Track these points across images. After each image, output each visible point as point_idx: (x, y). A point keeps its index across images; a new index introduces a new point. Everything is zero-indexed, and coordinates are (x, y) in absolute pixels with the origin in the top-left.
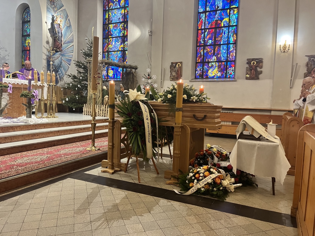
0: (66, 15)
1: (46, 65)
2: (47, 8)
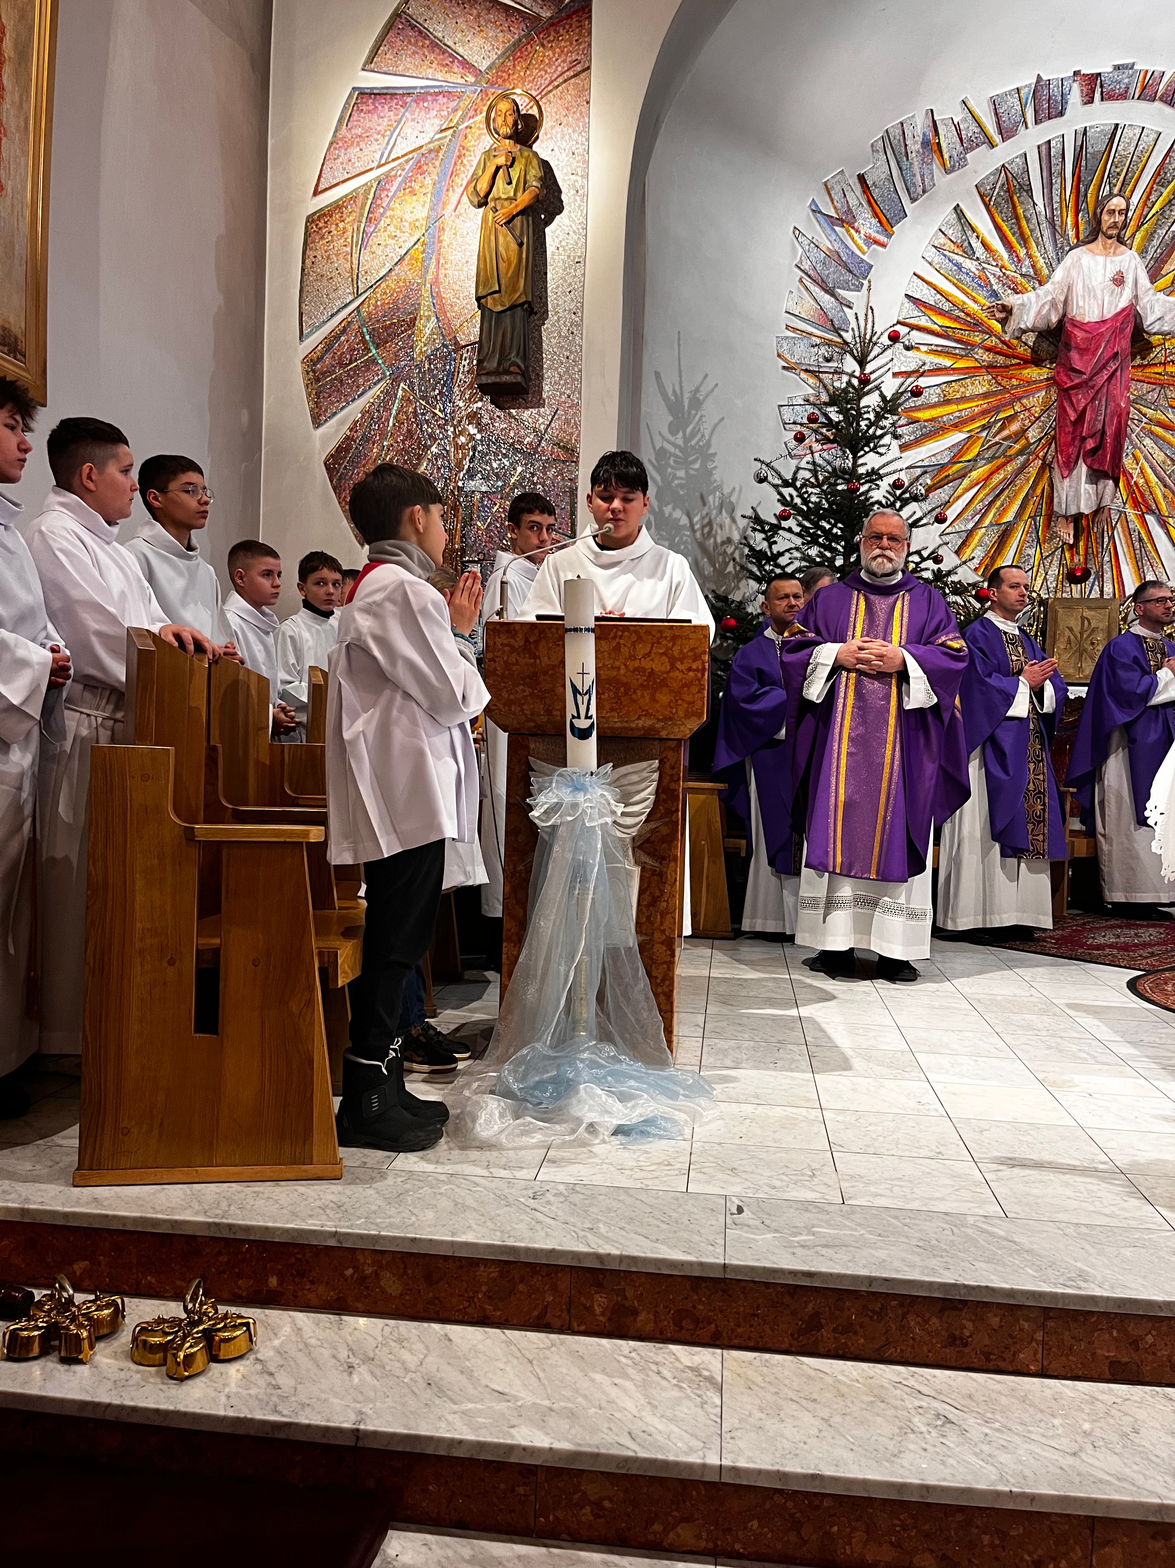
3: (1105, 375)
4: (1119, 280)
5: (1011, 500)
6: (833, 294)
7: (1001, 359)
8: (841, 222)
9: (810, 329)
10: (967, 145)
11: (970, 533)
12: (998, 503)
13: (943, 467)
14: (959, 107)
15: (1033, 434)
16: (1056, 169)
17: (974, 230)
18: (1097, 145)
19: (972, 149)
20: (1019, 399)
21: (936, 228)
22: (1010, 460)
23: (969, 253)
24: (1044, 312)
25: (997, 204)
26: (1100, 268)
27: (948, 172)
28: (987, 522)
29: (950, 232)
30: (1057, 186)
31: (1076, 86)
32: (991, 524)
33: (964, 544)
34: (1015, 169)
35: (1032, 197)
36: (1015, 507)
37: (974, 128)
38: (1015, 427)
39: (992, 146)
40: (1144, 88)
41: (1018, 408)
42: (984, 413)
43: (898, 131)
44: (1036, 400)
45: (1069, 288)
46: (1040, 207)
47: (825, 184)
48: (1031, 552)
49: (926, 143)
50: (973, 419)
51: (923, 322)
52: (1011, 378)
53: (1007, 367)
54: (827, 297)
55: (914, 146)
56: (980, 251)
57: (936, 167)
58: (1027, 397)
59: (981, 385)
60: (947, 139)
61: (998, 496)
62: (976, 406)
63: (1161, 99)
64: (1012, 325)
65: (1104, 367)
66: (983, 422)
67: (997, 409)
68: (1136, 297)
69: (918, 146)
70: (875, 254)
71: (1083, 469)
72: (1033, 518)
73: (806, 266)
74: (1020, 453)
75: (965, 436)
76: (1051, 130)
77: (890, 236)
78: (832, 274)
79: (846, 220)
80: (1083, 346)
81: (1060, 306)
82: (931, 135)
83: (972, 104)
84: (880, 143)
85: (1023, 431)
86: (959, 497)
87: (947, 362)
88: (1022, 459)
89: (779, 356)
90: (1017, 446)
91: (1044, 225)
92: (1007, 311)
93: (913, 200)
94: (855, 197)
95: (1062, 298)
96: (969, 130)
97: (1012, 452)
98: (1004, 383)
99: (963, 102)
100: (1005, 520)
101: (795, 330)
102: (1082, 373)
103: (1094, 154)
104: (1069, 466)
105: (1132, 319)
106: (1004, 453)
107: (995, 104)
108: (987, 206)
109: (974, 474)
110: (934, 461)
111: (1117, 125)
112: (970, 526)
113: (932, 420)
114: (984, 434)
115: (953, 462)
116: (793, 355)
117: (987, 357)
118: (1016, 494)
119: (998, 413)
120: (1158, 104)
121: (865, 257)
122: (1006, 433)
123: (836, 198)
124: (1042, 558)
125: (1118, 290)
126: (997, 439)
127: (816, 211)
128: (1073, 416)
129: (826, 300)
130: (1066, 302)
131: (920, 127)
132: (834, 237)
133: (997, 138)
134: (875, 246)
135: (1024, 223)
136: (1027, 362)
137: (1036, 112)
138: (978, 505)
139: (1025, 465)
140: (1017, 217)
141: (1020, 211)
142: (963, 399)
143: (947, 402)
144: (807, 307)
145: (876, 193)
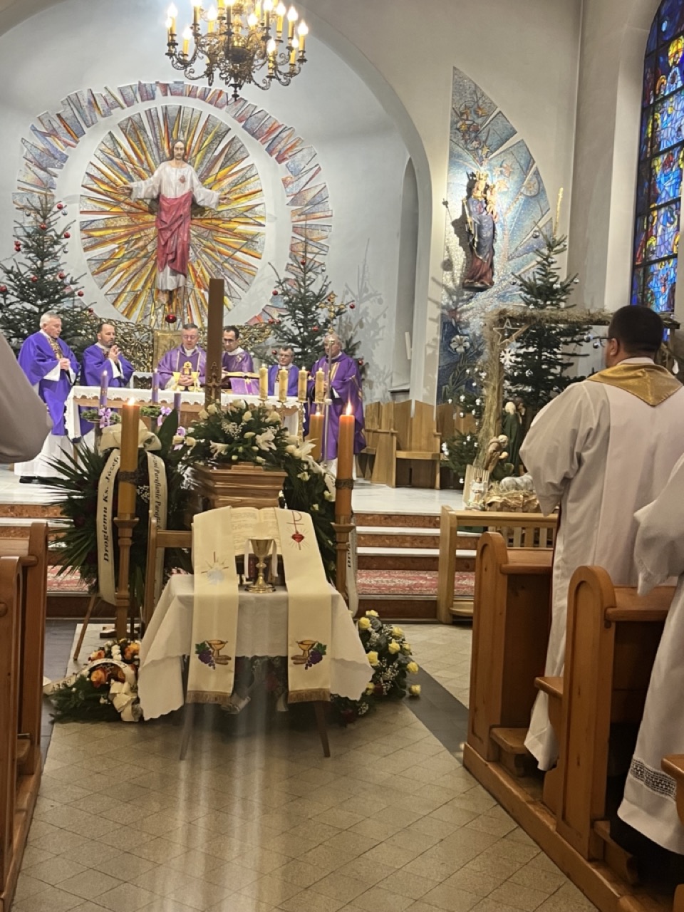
0: (522, 162)
1: (439, 337)
2: (452, 155)
3: (176, 225)
4: (183, 180)
5: (140, 279)
6: (44, 169)
7: (133, 209)
8: (49, 135)
9: (32, 188)
10: (111, 107)
11: (120, 295)
12: (133, 281)
13: (105, 260)
14: (104, 90)
15: (150, 248)
16: (156, 122)
17: (119, 144)
18: (173, 114)
19: (113, 108)
20: (143, 230)
21: (100, 142)
22: (139, 259)
23: (118, 156)
24: (149, 190)
25: (130, 134)
26: (174, 173)
27: (103, 116)
28: (128, 289)
29: (108, 144)
30: (157, 129)
31: (158, 88)
32: (130, 291)
33: (116, 300)
34: (136, 118)
35: (146, 132)
36: (142, 283)
37: (112, 99)
38: (141, 243)
39: (123, 108)
40: (190, 92)
41: (143, 234)
42: (125, 235)
43: (75, 97)
44: (152, 231)
45: (161, 181)
46: (151, 137)
47: (39, 118)
48: (150, 306)
49: (90, 103)
50: (121, 237)
51: (95, 187)
52: (139, 219)
53: (137, 213)
54: (42, 172)
55: (85, 104)
56: (122, 155)
57: (97, 113)
58: (147, 229)
59: (124, 221)
60: (100, 103)
61: (133, 277)
62: (122, 232)
63: (199, 97)
64: (133, 196)
65: (176, 221)
66: (126, 239)
67: (132, 234)
68: (193, 188)
69: (86, 104)
70: (69, 150)
71: (168, 269)
72: (151, 289)
73: (29, 157)
74: (144, 256)
75: (116, 246)
76: (150, 105)
77: (77, 142)
78: (45, 160)
79: (53, 133)
80: (167, 210)
81: (157, 189)
82: (92, 100)
83: (109, 88)
84: (66, 102)
85: (145, 247)
86: (114, 277)
87: (108, 209)
88: (145, 260)
89: (14, 202)
90: (142, 253)
91: (154, 146)
92: (131, 190)
93: (88, 127)
94: (57, 124)
95: (158, 185)
96: (111, 100)
97: (139, 256)
98: (136, 221)
99: (106, 88)
100: (136, 289)
101: (23, 189)
102: (166, 223)
103: (173, 117)
104: (163, 267)
105: (190, 199)
106: (136, 256)
107: (121, 91)
108: (125, 134)
109: (121, 265)
110: (101, 257)
111: (181, 107)
112: (119, 291)
113: (101, 236)
114: (126, 246)
115: (110, 259)
116: (22, 202)
117: (127, 207)
118: (142, 276)
119: (133, 236)
120: (197, 99)
121: (64, 152)
122: (136, 246)
123: (46, 124)
124: (155, 309)
125: (182, 185)
126: (133, 249)
127: (35, 130)
128: (163, 243)
129: (42, 173)
130: (160, 187)
131: (85, 96)
132: (45, 142)
133: (125, 105)
134: (69, 147)
135: (143, 144)
136: (145, 212)
137: (141, 97)
138: (123, 281)
139: (146, 263)
140: (139, 140)
141: (141, 138)
142: (115, 228)
143: (107, 228)
144: (30, 178)
145: (68, 122)
